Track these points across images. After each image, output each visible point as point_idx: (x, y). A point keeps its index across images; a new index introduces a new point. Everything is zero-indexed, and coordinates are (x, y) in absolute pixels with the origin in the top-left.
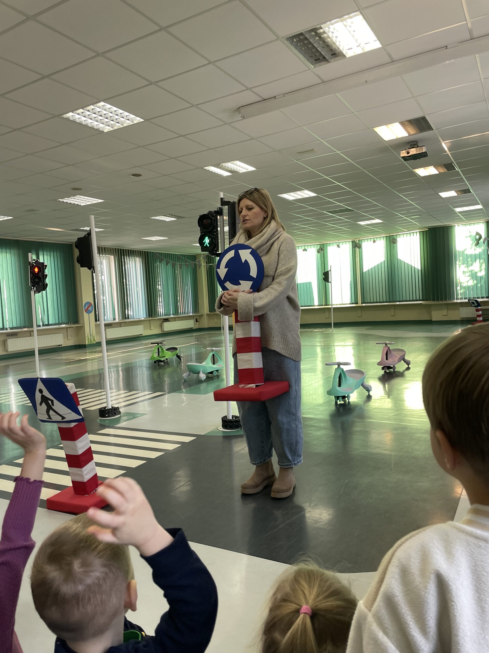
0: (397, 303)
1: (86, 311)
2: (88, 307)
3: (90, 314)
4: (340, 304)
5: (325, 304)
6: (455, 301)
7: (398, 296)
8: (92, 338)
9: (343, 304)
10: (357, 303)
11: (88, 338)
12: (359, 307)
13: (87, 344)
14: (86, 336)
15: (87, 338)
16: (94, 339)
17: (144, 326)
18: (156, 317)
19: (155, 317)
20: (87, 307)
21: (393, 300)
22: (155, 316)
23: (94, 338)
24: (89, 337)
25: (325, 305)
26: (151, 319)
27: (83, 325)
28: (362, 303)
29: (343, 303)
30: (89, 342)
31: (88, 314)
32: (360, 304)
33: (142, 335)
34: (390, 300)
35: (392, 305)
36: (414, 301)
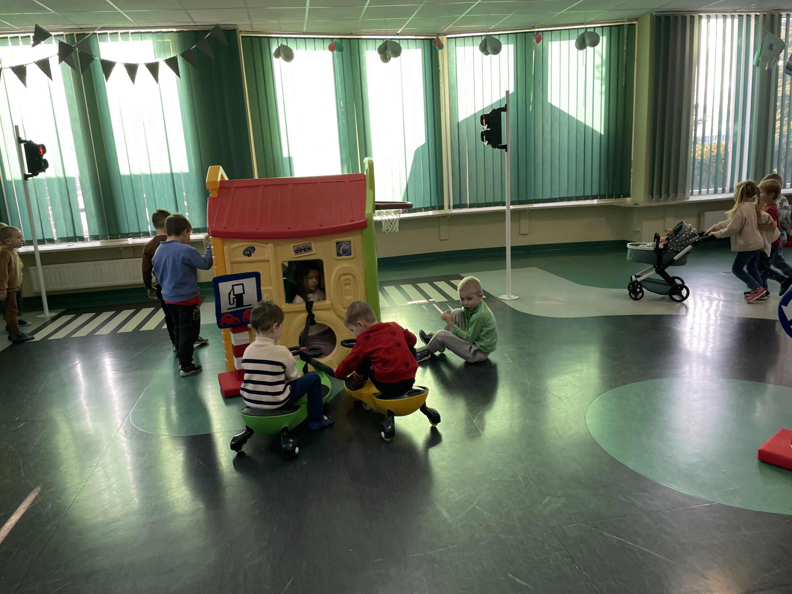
7: (548, 189)
10: (441, 207)
12: (445, 217)
28: (455, 207)
32: (446, 211)
34: (521, 199)
35: (524, 211)
36: (578, 199)
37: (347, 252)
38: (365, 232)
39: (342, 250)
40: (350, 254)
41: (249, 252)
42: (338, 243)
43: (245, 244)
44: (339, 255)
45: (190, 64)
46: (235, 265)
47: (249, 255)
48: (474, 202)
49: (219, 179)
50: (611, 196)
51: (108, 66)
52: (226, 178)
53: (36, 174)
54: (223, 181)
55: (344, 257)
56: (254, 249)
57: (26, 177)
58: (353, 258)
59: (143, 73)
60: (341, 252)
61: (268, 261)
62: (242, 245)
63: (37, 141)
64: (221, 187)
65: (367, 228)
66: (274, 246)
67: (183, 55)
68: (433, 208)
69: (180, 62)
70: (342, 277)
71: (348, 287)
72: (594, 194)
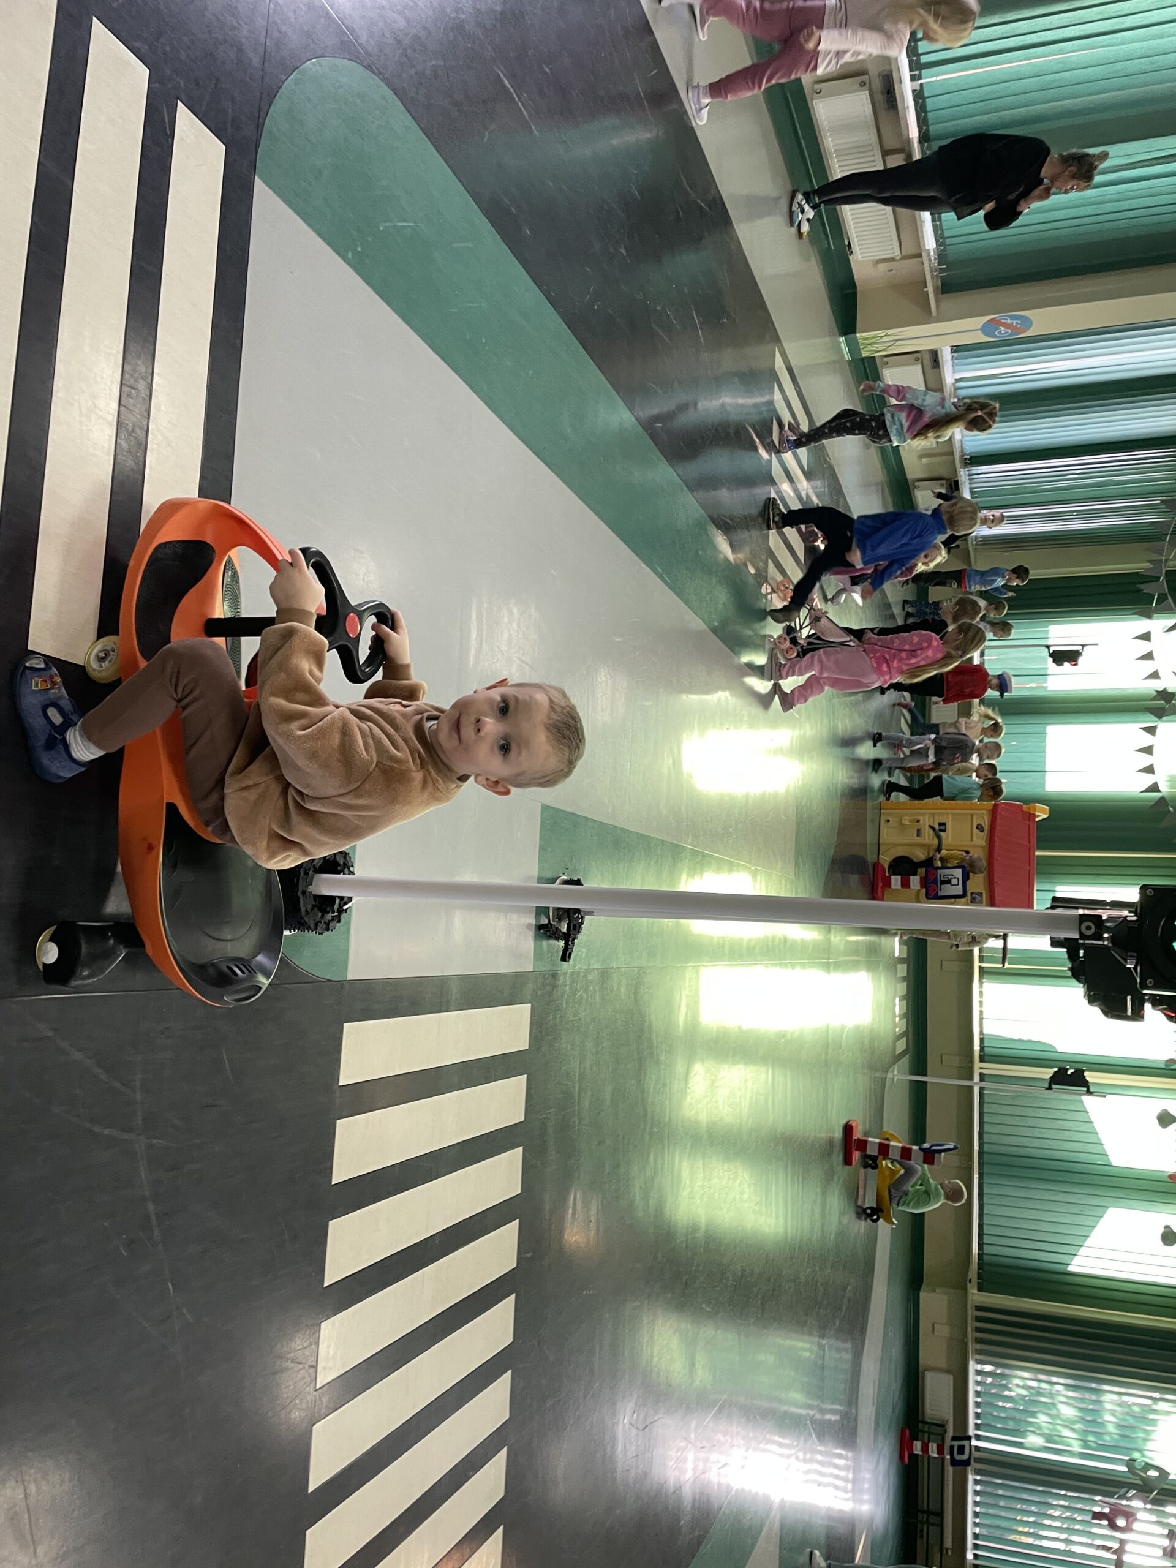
0: (976, 1177)
4: (981, 1012)
5: (985, 970)
6: (973, 1366)
7: (995, 1191)
9: (981, 1020)
10: (982, 1060)
11: (880, 337)
12: (971, 1062)
13: (859, 334)
18: (963, 467)
21: (987, 1163)
25: (980, 967)
28: (982, 1076)
29: (984, 1021)
32: (978, 1065)
34: (985, 1156)
35: (971, 1159)
36: (981, 1226)
41: (980, 828)
43: (986, 827)
45: (1152, 803)
46: (970, 817)
47: (977, 828)
48: (986, 1099)
49: (1037, 814)
50: (980, 1265)
51: (1151, 730)
52: (1037, 819)
53: (1051, 655)
54: (1035, 816)
56: (982, 831)
57: (1048, 647)
59: (1145, 760)
61: (972, 840)
62: (986, 824)
63: (1081, 660)
64: (1030, 814)
66: (983, 847)
67: (1162, 799)
68: (982, 1048)
69: (1155, 795)
72: (985, 1247)
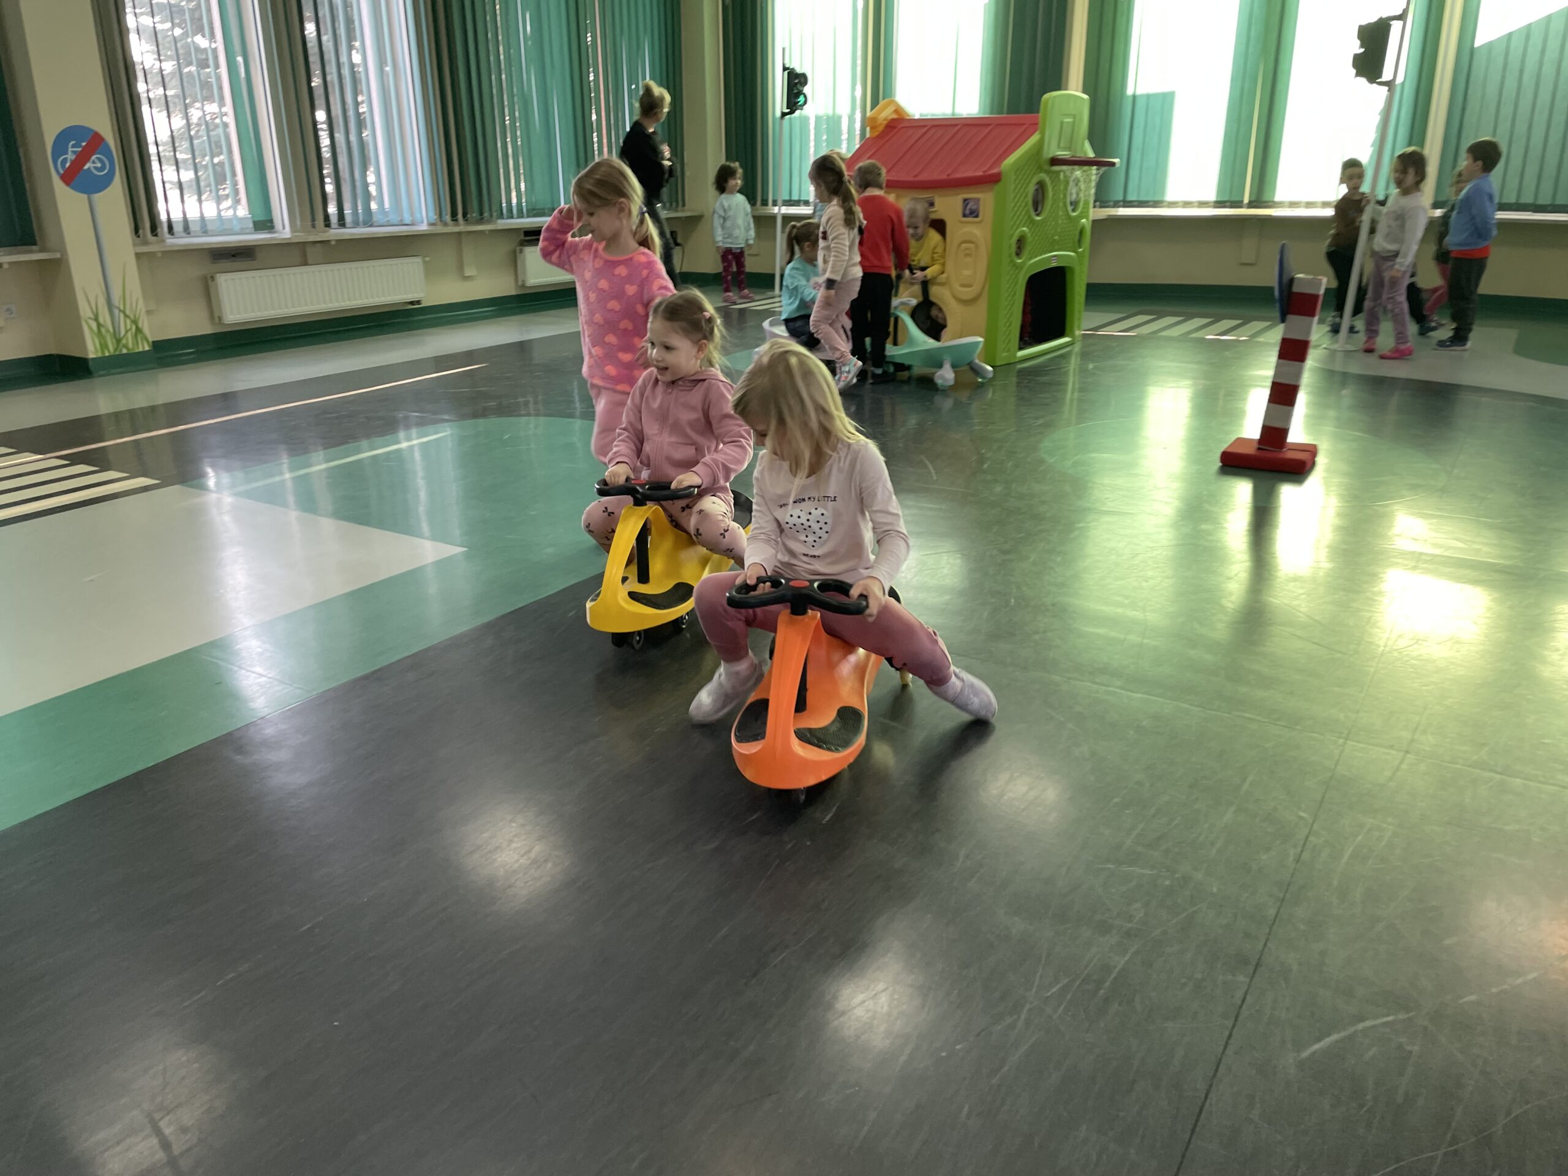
1: (69, 177)
2: (83, 158)
3: (96, 197)
8: (124, 325)
11: (99, 325)
13: (91, 356)
14: (85, 311)
15: (94, 325)
16: (139, 330)
17: (425, 262)
18: (489, 222)
19: (481, 220)
20: (70, 157)
22: (481, 213)
23: (135, 322)
24: (105, 317)
26: (462, 227)
27: (58, 255)
30: (103, 346)
31: (85, 196)
33: (418, 302)
37: (974, 213)
38: (998, 187)
39: (970, 209)
40: (977, 216)
42: (966, 201)
44: (964, 216)
49: (885, 116)
53: (793, 112)
54: (894, 119)
55: (970, 219)
57: (784, 115)
58: (981, 222)
60: (967, 212)
63: (801, 69)
64: (887, 126)
65: (1001, 184)
70: (963, 245)
71: (969, 259)
